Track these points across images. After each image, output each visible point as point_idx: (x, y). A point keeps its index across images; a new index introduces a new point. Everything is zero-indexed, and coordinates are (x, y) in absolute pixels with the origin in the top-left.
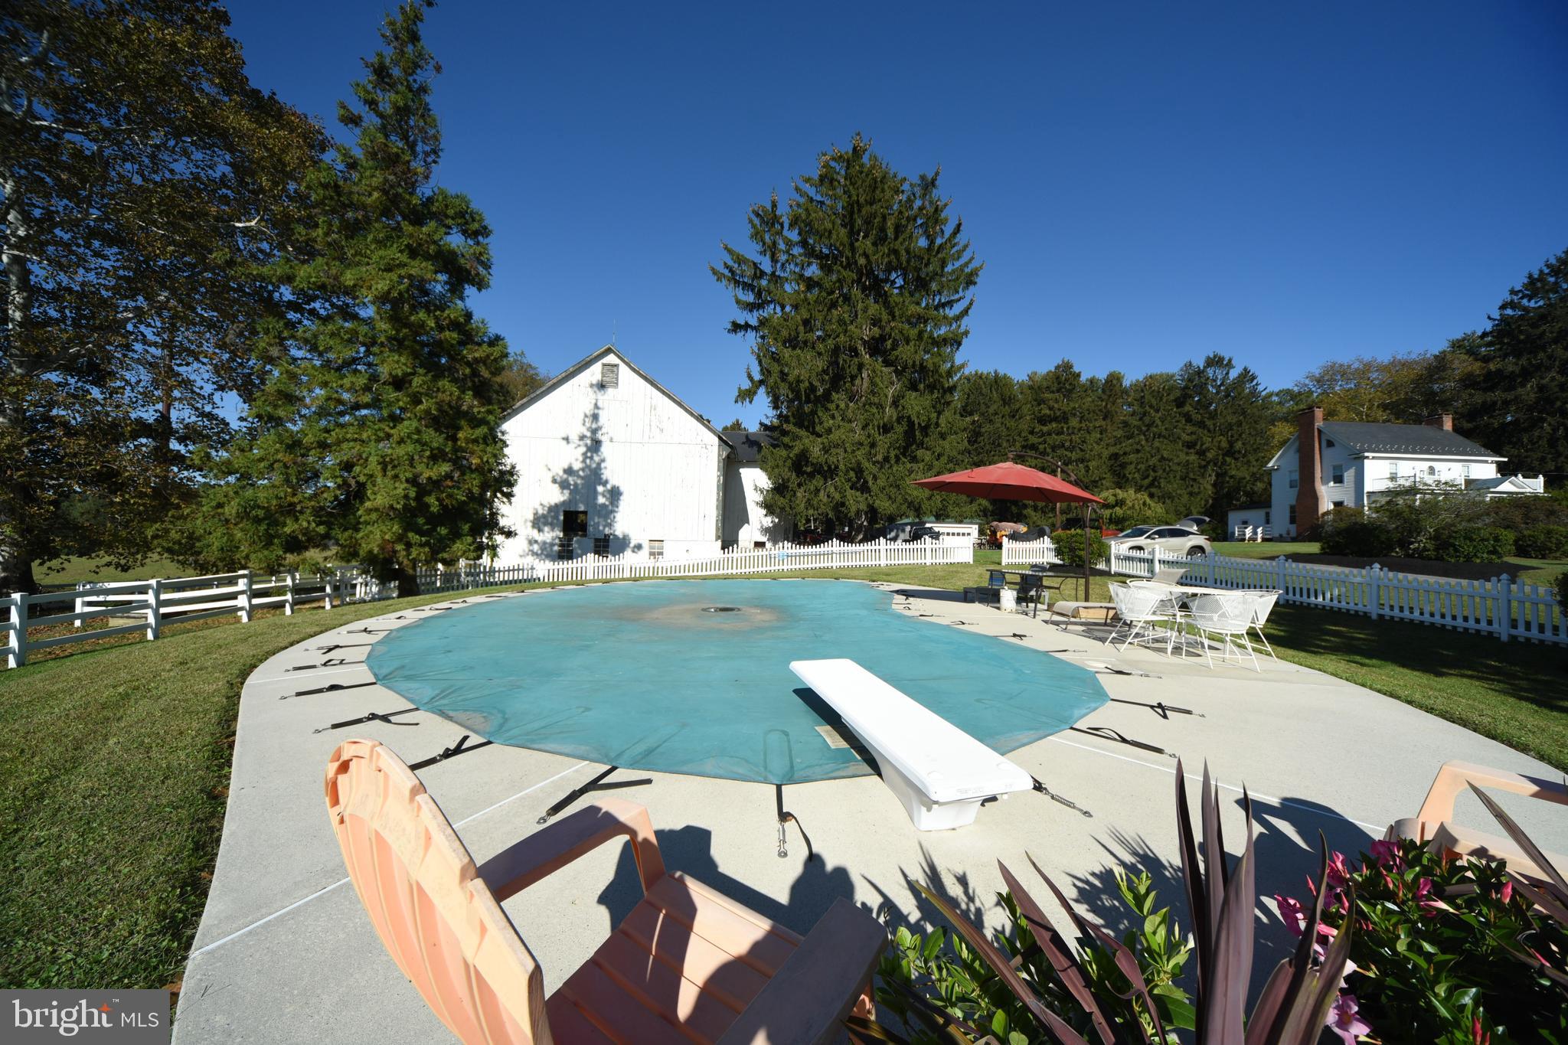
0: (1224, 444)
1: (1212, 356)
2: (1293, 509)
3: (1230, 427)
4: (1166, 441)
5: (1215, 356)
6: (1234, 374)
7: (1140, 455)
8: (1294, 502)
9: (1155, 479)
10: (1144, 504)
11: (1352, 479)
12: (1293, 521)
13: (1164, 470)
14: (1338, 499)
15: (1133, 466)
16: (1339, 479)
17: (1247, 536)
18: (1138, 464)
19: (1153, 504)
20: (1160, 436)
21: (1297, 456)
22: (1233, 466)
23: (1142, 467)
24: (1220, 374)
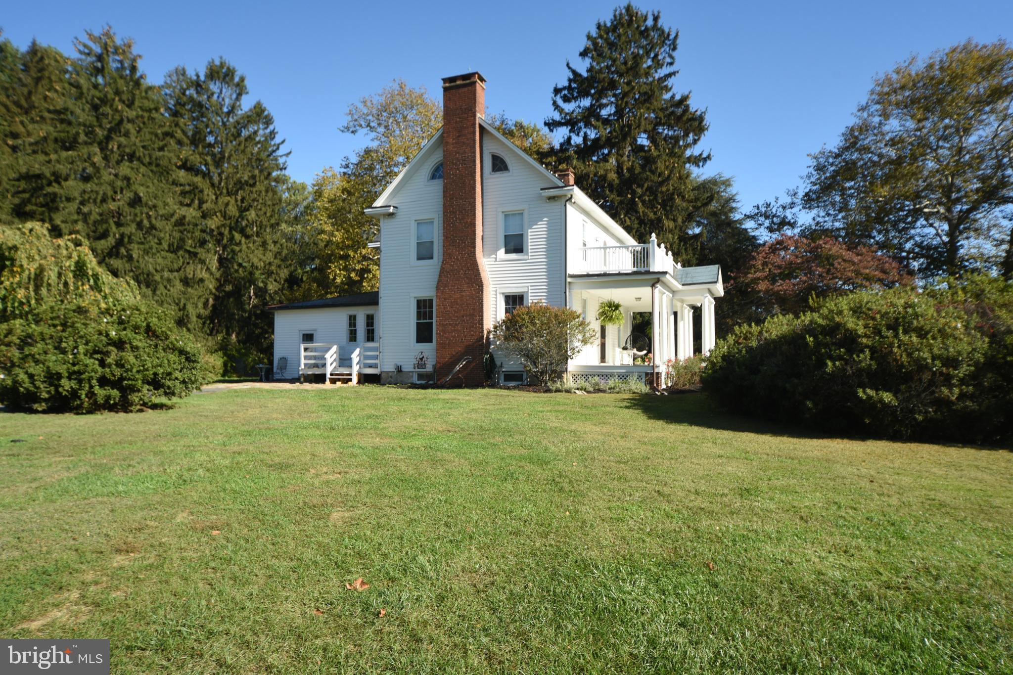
0: (233, 210)
1: (217, 63)
2: (424, 307)
3: (240, 185)
4: (143, 169)
5: (222, 65)
6: (246, 104)
7: (89, 186)
8: (427, 292)
9: (120, 243)
10: (80, 270)
11: (542, 243)
12: (424, 334)
13: (140, 225)
14: (514, 289)
15: (73, 207)
16: (515, 245)
17: (329, 370)
18: (82, 203)
19: (106, 278)
20: (132, 157)
21: (437, 186)
22: (244, 247)
23: (95, 211)
24: (228, 95)
